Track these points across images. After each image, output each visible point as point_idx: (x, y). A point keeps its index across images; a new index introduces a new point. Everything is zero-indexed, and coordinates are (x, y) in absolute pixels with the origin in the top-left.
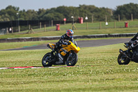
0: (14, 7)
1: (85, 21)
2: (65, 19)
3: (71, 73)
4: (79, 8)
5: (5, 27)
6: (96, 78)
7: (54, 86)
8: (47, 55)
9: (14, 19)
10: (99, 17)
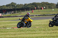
0: (14, 3)
1: (44, 9)
2: (36, 8)
3: (38, 30)
4: (42, 3)
5: (10, 11)
6: (49, 32)
7: (31, 35)
8: (19, 23)
9: (14, 8)
10: (50, 7)
